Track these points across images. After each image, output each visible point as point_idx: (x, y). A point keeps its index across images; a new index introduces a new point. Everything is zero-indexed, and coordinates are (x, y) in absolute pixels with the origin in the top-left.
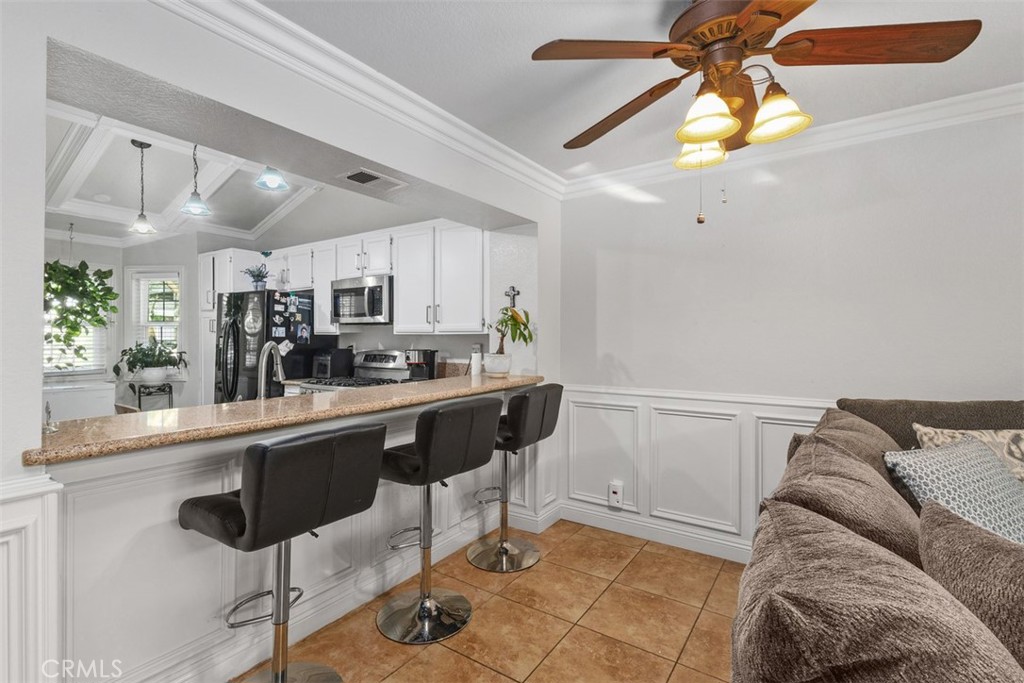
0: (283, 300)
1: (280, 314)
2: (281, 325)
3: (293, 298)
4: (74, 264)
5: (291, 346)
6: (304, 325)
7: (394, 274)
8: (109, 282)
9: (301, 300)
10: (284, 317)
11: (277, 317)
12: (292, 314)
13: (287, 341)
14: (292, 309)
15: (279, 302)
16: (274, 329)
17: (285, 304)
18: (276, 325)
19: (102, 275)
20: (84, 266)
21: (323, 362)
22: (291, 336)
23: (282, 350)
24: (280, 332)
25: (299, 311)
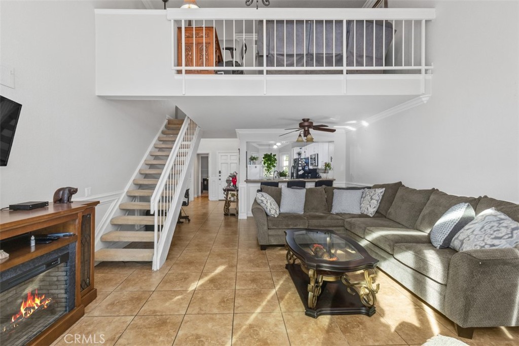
1: (301, 164)
4: (269, 154)
5: (303, 172)
6: (307, 166)
8: (275, 157)
9: (306, 160)
12: (304, 164)
15: (300, 161)
17: (302, 161)
19: (275, 155)
20: (271, 154)
22: (303, 169)
23: (301, 173)
24: (300, 168)
25: (305, 163)
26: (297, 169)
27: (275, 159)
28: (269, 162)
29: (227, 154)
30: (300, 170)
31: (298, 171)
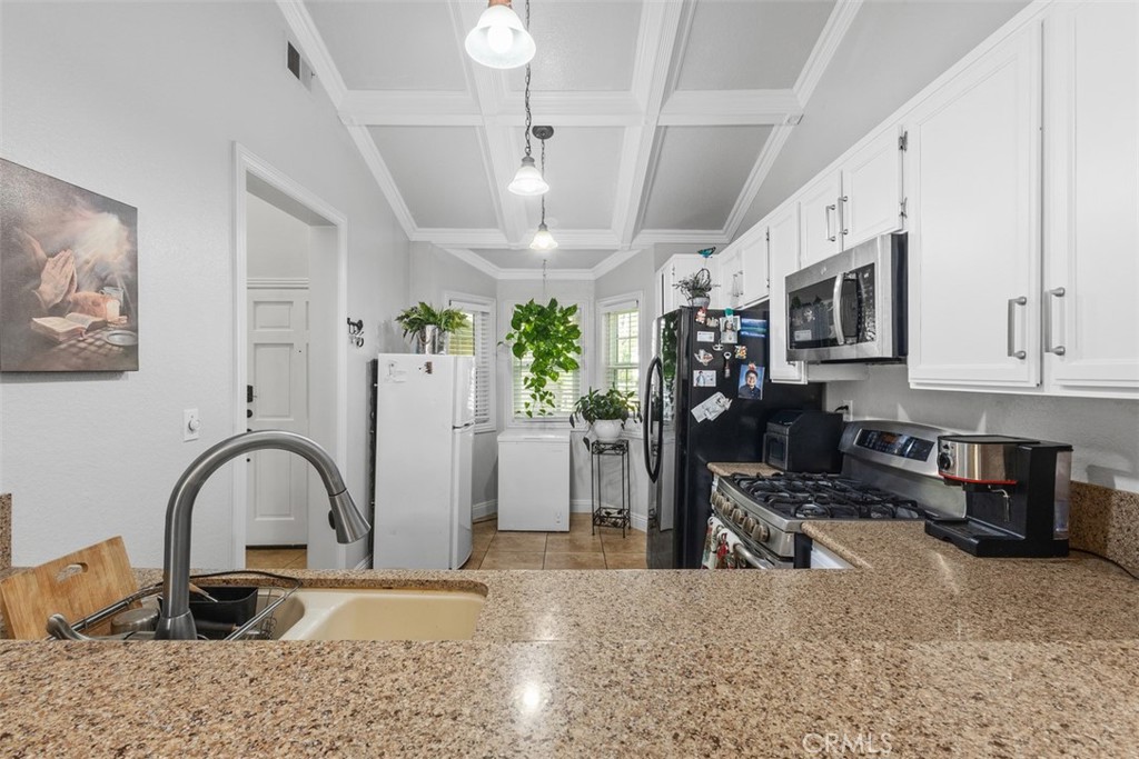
0: (712, 323)
1: (707, 346)
2: (709, 367)
3: (730, 318)
5: (727, 403)
6: (752, 365)
7: (910, 228)
8: (573, 319)
9: (746, 321)
10: (713, 352)
11: (702, 352)
12: (731, 348)
13: (719, 395)
14: (729, 338)
15: (706, 328)
16: (696, 373)
17: (716, 330)
18: (701, 367)
19: (570, 310)
20: (554, 304)
21: (778, 437)
22: (727, 386)
23: (710, 409)
24: (706, 378)
25: (741, 340)
26: (686, 383)
27: (574, 331)
28: (543, 346)
29: (286, 295)
30: (706, 393)
31: (690, 395)
